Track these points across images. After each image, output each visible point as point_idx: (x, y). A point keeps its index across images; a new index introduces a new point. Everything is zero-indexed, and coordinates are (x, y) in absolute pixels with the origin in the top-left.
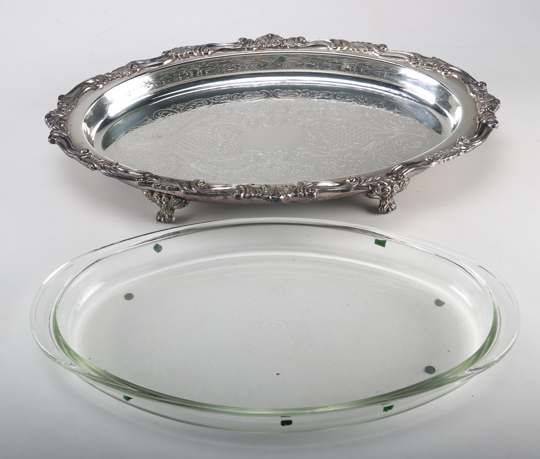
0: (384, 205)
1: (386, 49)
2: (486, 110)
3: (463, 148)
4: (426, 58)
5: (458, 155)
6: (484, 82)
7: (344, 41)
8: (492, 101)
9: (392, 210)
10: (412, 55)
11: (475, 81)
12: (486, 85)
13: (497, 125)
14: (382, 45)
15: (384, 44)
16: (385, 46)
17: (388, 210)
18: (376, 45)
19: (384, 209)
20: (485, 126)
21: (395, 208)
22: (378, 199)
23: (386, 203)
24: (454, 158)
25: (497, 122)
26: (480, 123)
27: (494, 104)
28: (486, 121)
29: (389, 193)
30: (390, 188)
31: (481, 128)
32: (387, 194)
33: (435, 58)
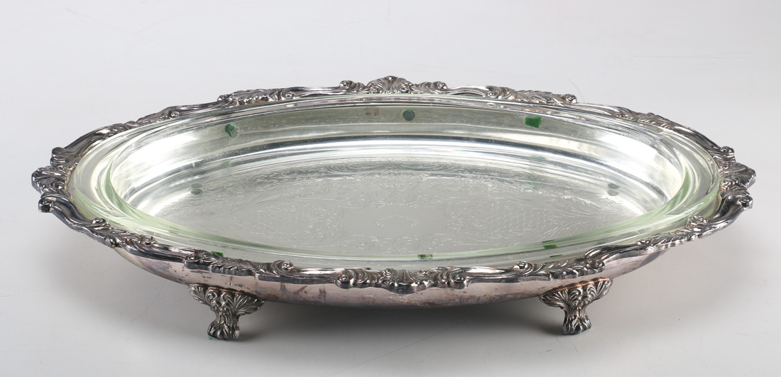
0: (572, 320)
1: (574, 101)
2: (734, 183)
3: (696, 229)
4: (638, 114)
5: (689, 240)
6: (730, 147)
7: (508, 90)
8: (742, 172)
9: (585, 329)
10: (616, 110)
11: (716, 145)
12: (733, 151)
13: (750, 203)
14: (569, 96)
15: (572, 94)
16: (575, 97)
17: (578, 328)
18: (559, 95)
19: (571, 325)
20: (731, 203)
21: (589, 327)
22: (562, 308)
23: (575, 316)
24: (681, 243)
25: (750, 199)
26: (723, 200)
27: (745, 176)
28: (734, 197)
29: (580, 298)
30: (581, 291)
31: (725, 206)
32: (576, 299)
33: (652, 114)
